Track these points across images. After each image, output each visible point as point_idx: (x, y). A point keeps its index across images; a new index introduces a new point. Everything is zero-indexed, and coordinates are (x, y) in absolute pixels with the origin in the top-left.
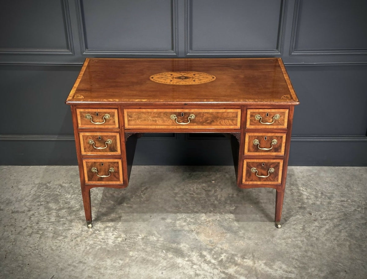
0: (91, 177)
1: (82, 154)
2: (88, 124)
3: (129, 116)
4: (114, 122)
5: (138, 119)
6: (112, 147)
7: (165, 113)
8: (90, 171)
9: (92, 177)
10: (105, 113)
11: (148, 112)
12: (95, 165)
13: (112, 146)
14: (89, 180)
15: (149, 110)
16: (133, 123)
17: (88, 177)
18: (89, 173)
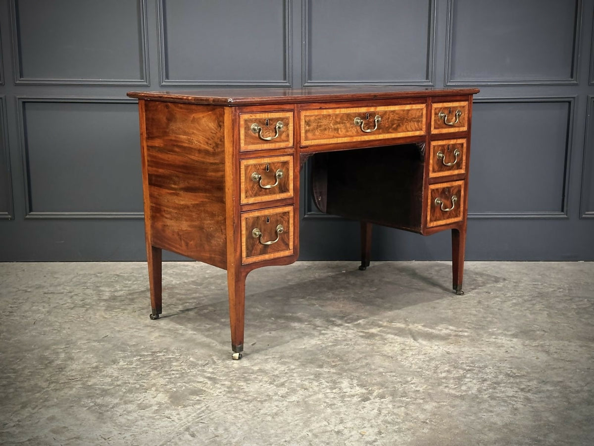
0: (251, 248)
1: (241, 203)
2: (253, 144)
3: (308, 123)
4: (288, 136)
5: (317, 128)
6: (283, 184)
7: (348, 115)
8: (250, 236)
9: (253, 249)
10: (278, 119)
11: (329, 115)
12: (258, 224)
13: (283, 181)
14: (248, 256)
15: (331, 111)
16: (310, 135)
17: (247, 249)
18: (248, 240)
